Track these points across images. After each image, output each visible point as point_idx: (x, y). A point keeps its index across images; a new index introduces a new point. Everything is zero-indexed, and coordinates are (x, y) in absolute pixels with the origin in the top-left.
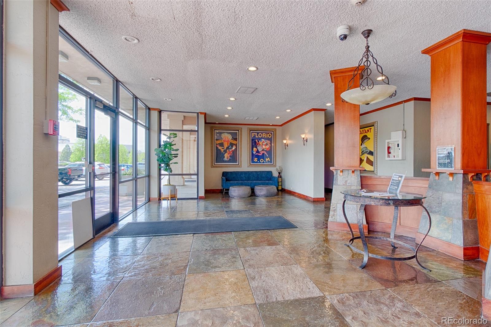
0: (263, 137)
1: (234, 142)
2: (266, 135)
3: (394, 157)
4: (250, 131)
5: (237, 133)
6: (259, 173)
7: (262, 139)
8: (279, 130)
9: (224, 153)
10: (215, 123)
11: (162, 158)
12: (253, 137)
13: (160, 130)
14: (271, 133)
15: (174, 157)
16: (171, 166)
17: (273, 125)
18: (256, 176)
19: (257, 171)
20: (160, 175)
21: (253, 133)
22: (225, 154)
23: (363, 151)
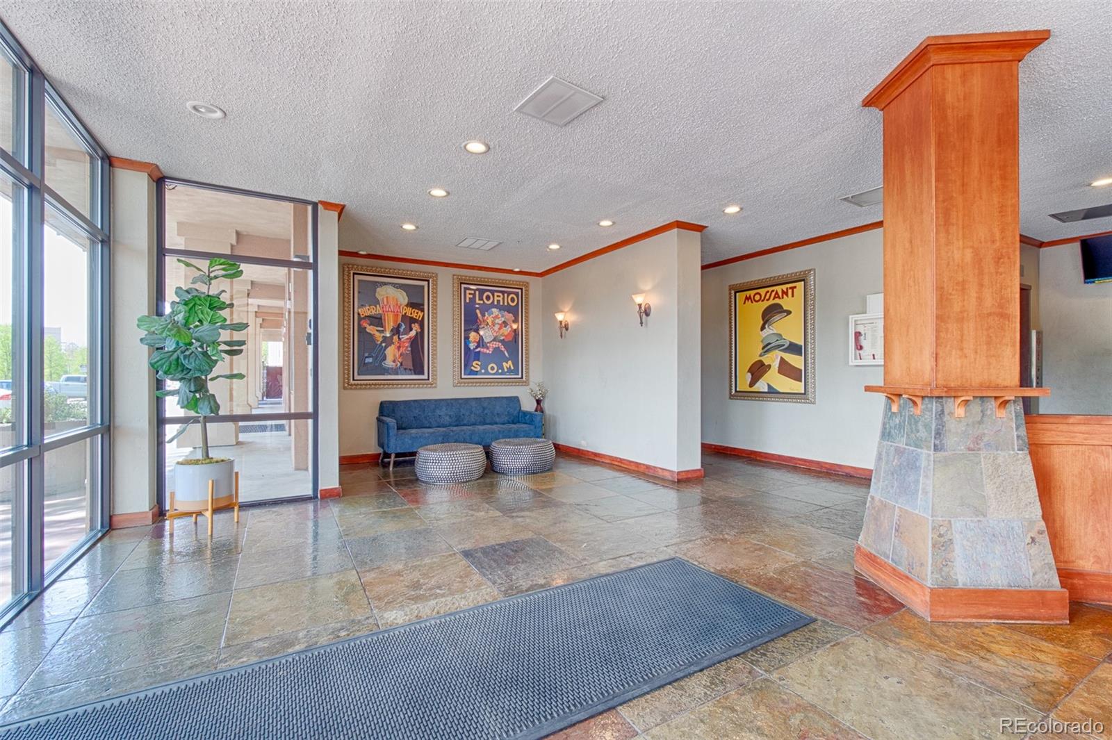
0: (496, 303)
1: (416, 314)
2: (503, 299)
3: (874, 358)
4: (461, 283)
5: (423, 287)
6: (485, 404)
7: (494, 310)
8: (536, 286)
9: (384, 345)
10: (356, 255)
11: (175, 356)
12: (468, 301)
13: (160, 252)
14: (517, 294)
15: (227, 352)
16: (212, 387)
17: (521, 273)
18: (478, 412)
19: (480, 399)
20: (160, 421)
21: (468, 292)
22: (386, 347)
23: (769, 344)
